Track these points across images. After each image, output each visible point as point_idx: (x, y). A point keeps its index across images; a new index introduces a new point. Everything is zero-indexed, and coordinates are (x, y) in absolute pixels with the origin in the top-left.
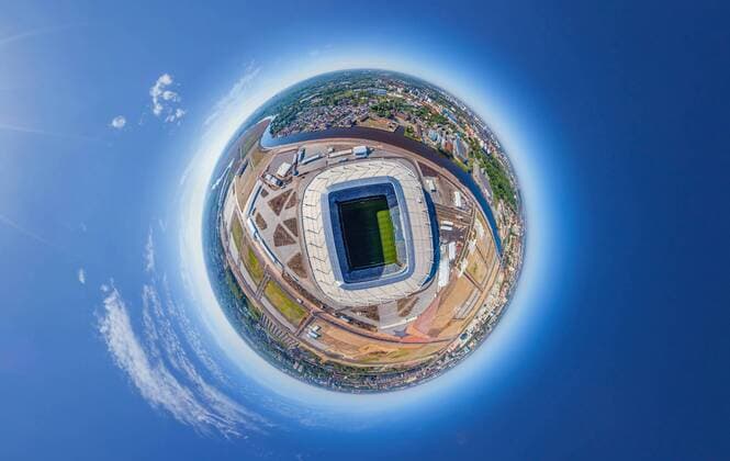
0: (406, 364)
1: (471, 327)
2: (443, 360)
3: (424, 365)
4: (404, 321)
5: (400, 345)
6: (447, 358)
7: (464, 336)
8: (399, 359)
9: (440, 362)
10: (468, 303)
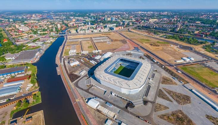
0: (146, 34)
1: (106, 30)
2: (128, 24)
3: (139, 28)
4: (132, 52)
5: (141, 45)
6: (126, 23)
7: (111, 29)
8: (147, 38)
9: (131, 24)
10: (102, 41)
